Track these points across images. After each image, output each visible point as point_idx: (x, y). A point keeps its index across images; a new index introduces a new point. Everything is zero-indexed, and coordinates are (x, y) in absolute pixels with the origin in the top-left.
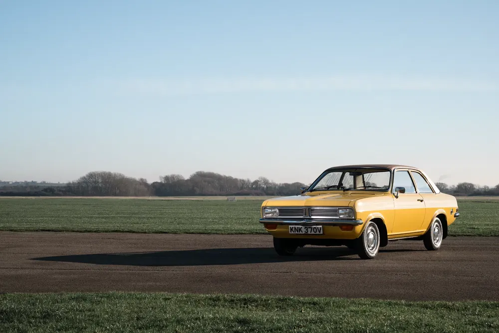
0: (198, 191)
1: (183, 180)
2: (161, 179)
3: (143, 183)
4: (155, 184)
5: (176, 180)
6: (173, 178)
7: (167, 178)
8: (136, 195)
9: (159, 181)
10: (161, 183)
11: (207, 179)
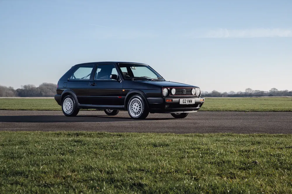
0: (44, 94)
1: (35, 88)
2: (22, 87)
3: (11, 89)
4: (18, 90)
5: (31, 87)
6: (29, 87)
7: (25, 87)
8: (7, 96)
9: (21, 88)
10: (22, 90)
11: (49, 87)
